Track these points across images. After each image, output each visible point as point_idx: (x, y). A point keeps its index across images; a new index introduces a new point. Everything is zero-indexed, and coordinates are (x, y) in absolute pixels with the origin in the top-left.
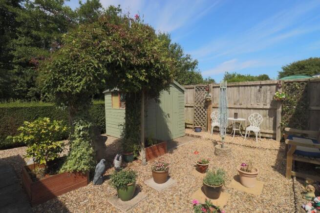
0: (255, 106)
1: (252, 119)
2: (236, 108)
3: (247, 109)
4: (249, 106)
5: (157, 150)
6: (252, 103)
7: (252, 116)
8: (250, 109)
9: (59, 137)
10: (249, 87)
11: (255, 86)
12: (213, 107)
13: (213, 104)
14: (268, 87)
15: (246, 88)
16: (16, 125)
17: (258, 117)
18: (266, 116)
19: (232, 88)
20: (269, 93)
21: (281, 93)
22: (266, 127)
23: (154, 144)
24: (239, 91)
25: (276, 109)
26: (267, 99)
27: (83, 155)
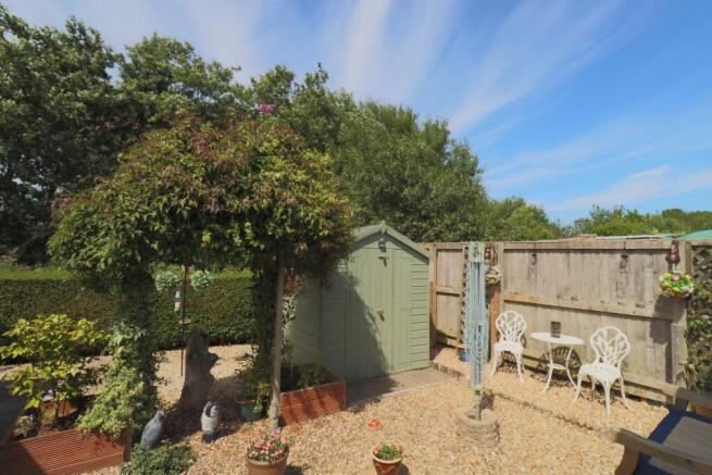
0: (613, 307)
1: (599, 343)
2: (563, 309)
3: (591, 312)
4: (597, 306)
5: (317, 401)
6: (606, 299)
7: (601, 334)
8: (599, 313)
9: (171, 343)
10: (593, 255)
11: (612, 251)
12: (507, 301)
13: (505, 294)
14: (647, 258)
15: (587, 256)
16: (95, 312)
17: (617, 338)
18: (644, 339)
19: (551, 254)
20: (648, 273)
21: (676, 278)
22: (647, 370)
23: (310, 385)
24: (569, 264)
25: (671, 321)
26: (643, 290)
27: (119, 398)
